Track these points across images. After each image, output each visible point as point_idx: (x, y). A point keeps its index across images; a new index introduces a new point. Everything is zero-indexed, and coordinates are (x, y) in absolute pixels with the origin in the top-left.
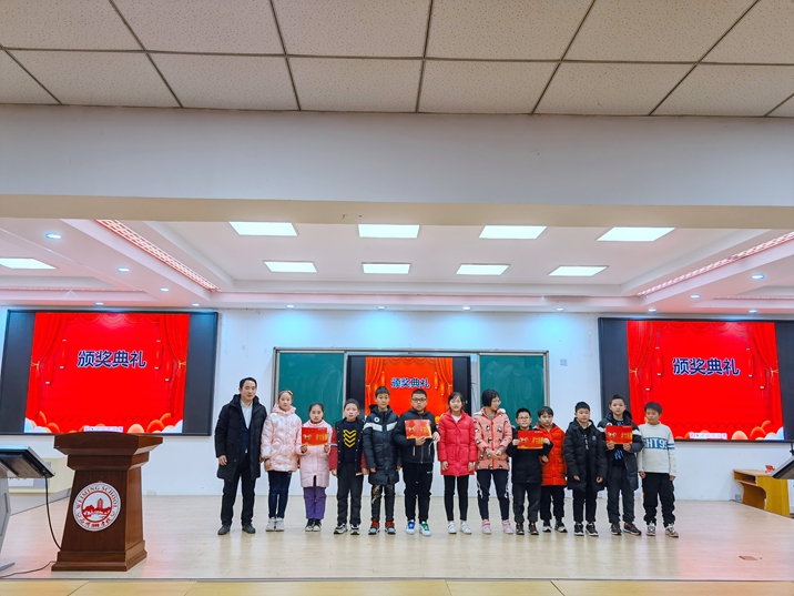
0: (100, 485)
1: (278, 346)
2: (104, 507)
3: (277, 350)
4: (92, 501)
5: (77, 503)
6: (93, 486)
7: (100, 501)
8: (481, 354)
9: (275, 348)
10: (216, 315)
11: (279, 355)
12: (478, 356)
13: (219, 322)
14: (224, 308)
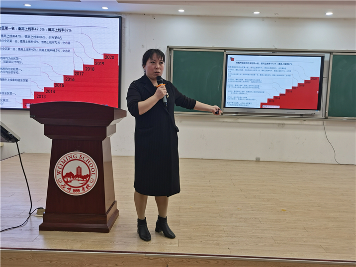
0: (78, 154)
2: (83, 174)
3: (170, 48)
4: (71, 168)
5: (56, 169)
6: (72, 154)
7: (79, 169)
8: (334, 54)
9: (168, 47)
10: (121, 18)
11: (172, 51)
12: (332, 56)
13: (123, 25)
14: (126, 14)
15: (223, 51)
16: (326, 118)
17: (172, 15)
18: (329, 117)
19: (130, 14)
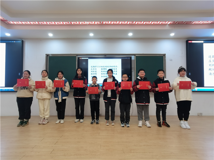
1: (48, 53)
3: (47, 55)
8: (136, 55)
9: (46, 54)
11: (48, 57)
12: (135, 57)
15: (76, 55)
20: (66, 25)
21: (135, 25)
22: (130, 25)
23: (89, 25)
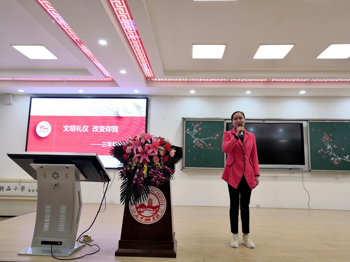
8: (310, 121)
9: (183, 118)
10: (147, 99)
12: (308, 123)
13: (149, 103)
14: (151, 96)
15: (223, 120)
16: (310, 171)
17: (186, 96)
18: (312, 170)
19: (154, 96)
20: (223, 81)
21: (313, 82)
22: (306, 82)
23: (253, 82)
